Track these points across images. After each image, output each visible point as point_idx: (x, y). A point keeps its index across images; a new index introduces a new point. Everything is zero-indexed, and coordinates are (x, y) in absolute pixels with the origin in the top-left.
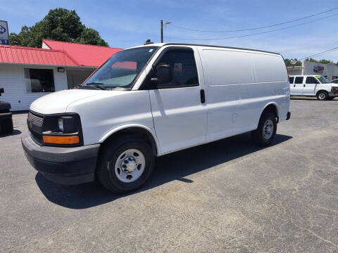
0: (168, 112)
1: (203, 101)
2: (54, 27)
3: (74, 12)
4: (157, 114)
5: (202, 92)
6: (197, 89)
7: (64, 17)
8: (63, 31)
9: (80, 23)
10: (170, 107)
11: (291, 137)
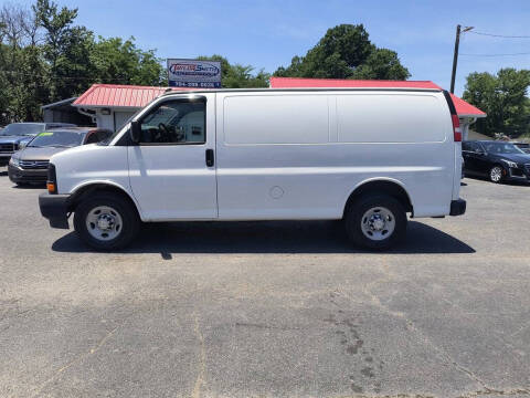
1: (210, 164)
2: (329, 53)
3: (361, 28)
4: (137, 173)
5: (210, 152)
7: (345, 37)
8: (341, 58)
9: (369, 42)
10: (154, 167)
11: (472, 251)
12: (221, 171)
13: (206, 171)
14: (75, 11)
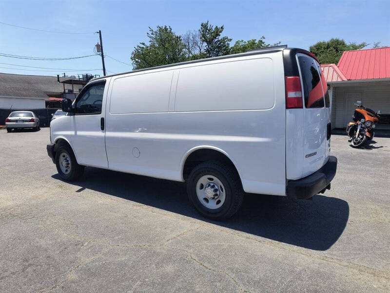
0: (79, 133)
1: (103, 128)
5: (102, 120)
6: (98, 117)
12: (109, 134)
13: (100, 134)
14: (222, 28)
